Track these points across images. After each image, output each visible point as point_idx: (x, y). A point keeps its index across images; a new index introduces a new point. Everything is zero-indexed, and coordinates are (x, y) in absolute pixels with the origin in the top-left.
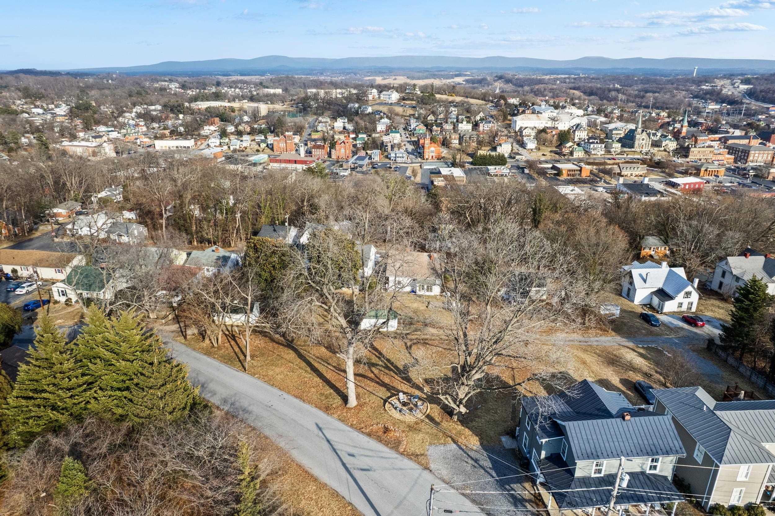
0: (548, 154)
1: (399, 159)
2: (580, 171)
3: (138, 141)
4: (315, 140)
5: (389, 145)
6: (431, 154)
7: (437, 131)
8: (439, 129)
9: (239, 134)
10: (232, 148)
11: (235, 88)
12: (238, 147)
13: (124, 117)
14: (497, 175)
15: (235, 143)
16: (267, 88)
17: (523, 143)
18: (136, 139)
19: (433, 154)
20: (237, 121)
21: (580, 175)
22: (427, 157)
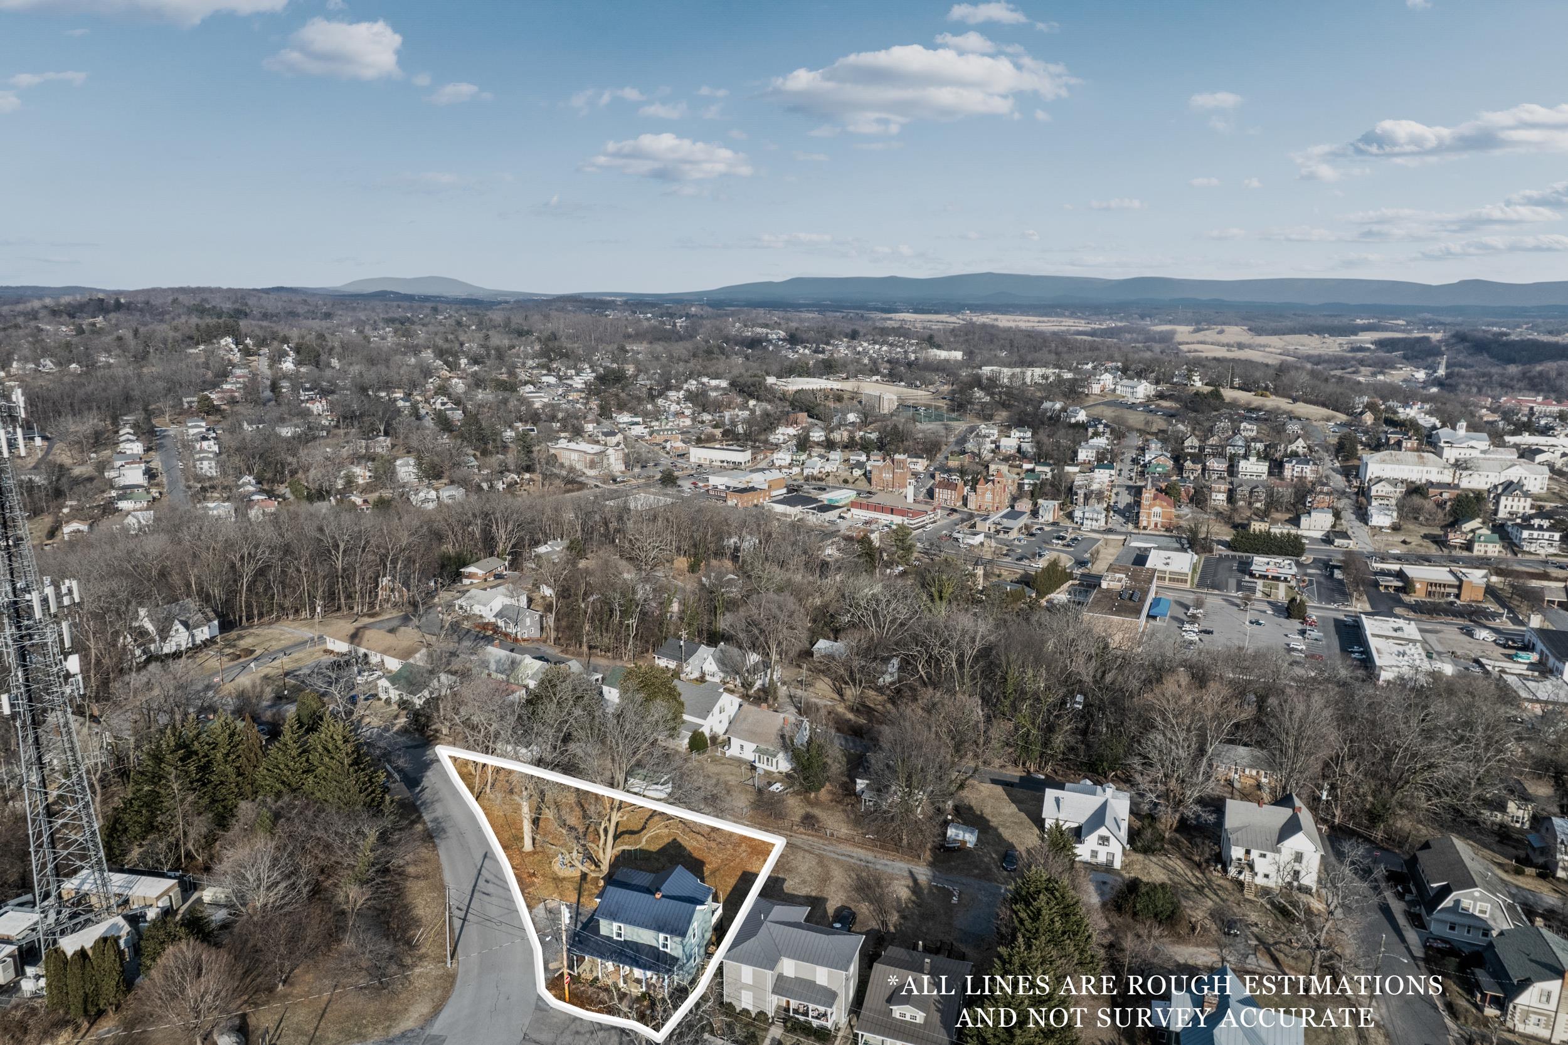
0: (1415, 540)
1: (1089, 522)
2: (1460, 587)
3: (668, 445)
4: (949, 471)
5: (1081, 493)
6: (1154, 519)
7: (1193, 471)
8: (1199, 466)
9: (830, 445)
10: (806, 472)
11: (882, 344)
12: (816, 472)
13: (667, 398)
14: (1265, 577)
15: (816, 465)
16: (939, 347)
17: (1366, 513)
18: (666, 441)
19: (1159, 520)
20: (835, 421)
21: (1458, 596)
22: (1145, 524)
